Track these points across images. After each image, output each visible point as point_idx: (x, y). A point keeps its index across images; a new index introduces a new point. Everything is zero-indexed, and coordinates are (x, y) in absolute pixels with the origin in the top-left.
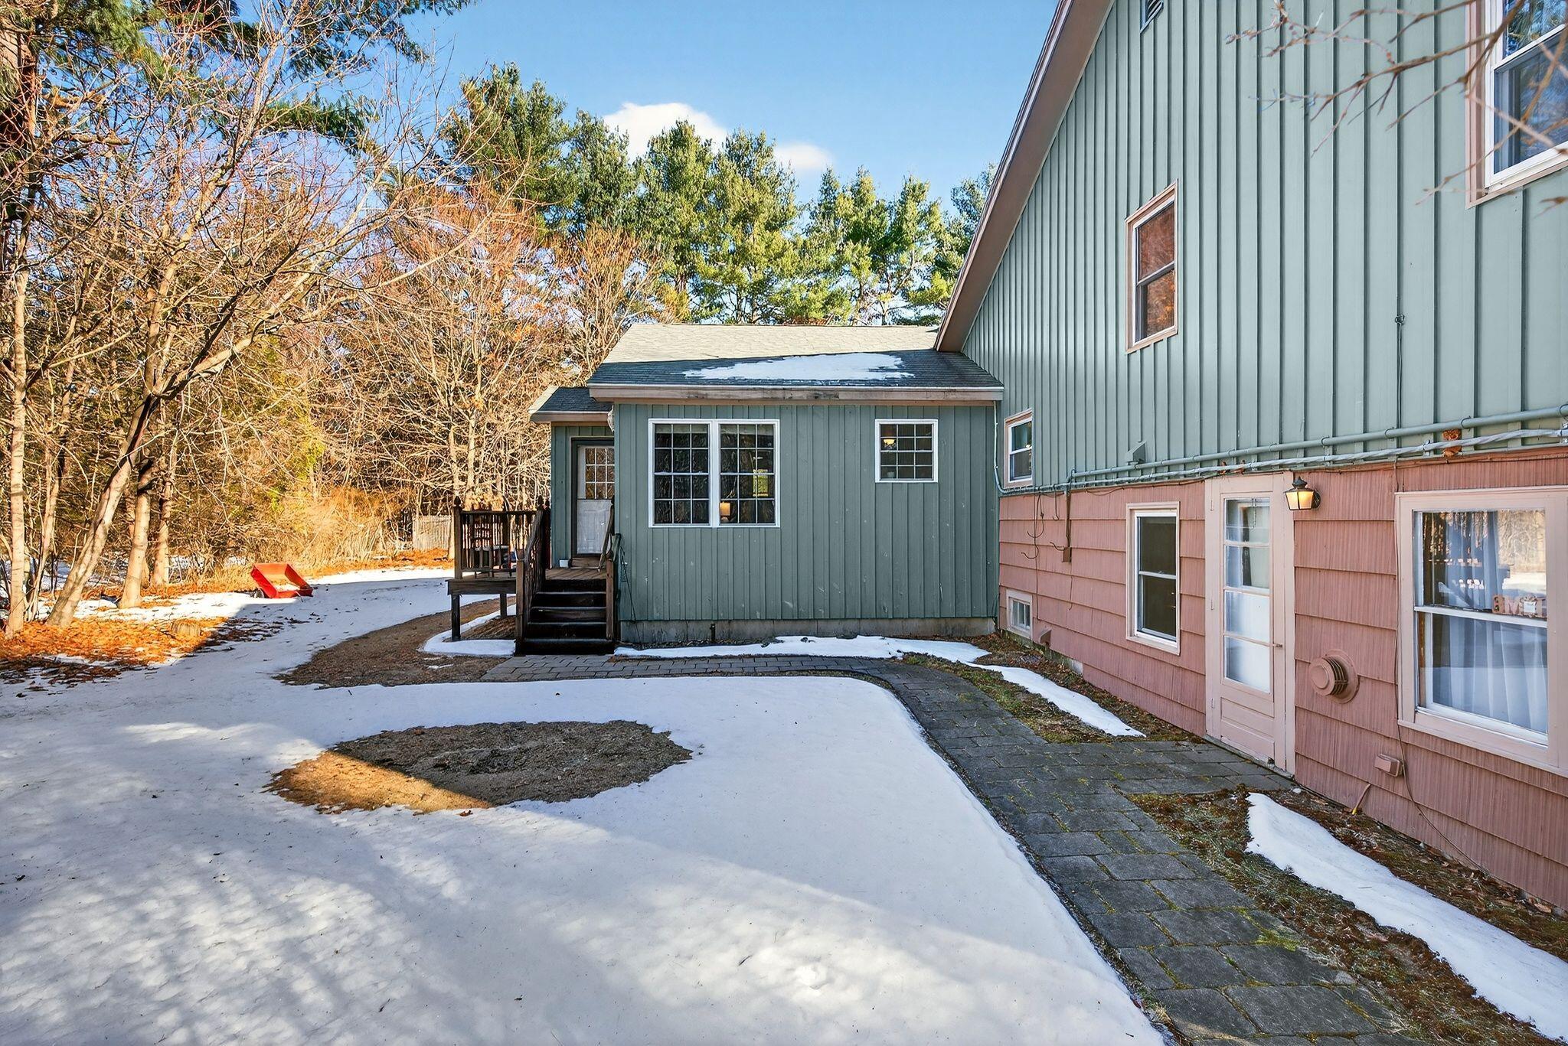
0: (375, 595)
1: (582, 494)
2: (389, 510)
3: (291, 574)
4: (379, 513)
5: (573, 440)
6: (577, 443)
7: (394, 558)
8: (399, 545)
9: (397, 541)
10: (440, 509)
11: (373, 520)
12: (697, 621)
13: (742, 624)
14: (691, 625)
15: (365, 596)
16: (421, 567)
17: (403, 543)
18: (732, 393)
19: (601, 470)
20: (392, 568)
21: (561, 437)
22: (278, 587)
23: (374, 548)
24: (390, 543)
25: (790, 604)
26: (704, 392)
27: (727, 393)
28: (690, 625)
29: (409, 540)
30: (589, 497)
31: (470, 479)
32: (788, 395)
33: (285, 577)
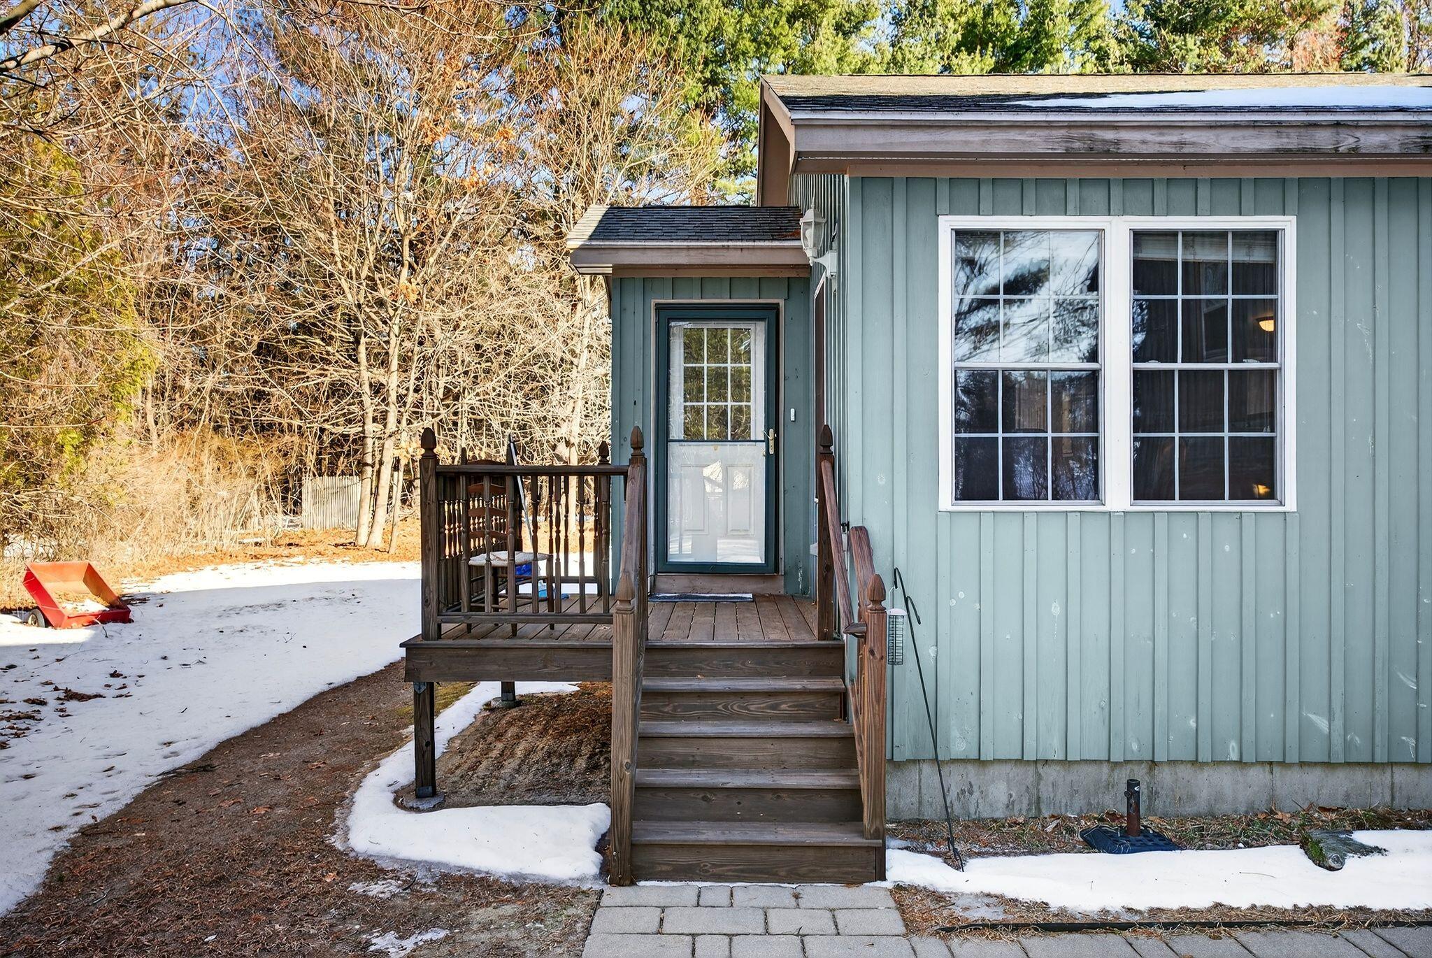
0: (238, 622)
1: (676, 431)
2: (268, 468)
3: (93, 579)
4: (253, 473)
5: (659, 308)
6: (667, 315)
7: (275, 543)
8: (282, 520)
9: (280, 516)
10: (341, 467)
11: (244, 483)
12: (1066, 763)
13: (1185, 772)
14: (1050, 773)
15: (221, 624)
16: (315, 559)
17: (288, 518)
18: (1189, 136)
19: (718, 377)
20: (271, 561)
21: (634, 301)
22: (68, 608)
23: (244, 525)
24: (269, 519)
25: (1322, 723)
26: (1110, 135)
27: (1174, 137)
28: (1044, 771)
29: (295, 513)
30: (692, 436)
31: (392, 419)
32: (1347, 142)
33: (84, 587)
